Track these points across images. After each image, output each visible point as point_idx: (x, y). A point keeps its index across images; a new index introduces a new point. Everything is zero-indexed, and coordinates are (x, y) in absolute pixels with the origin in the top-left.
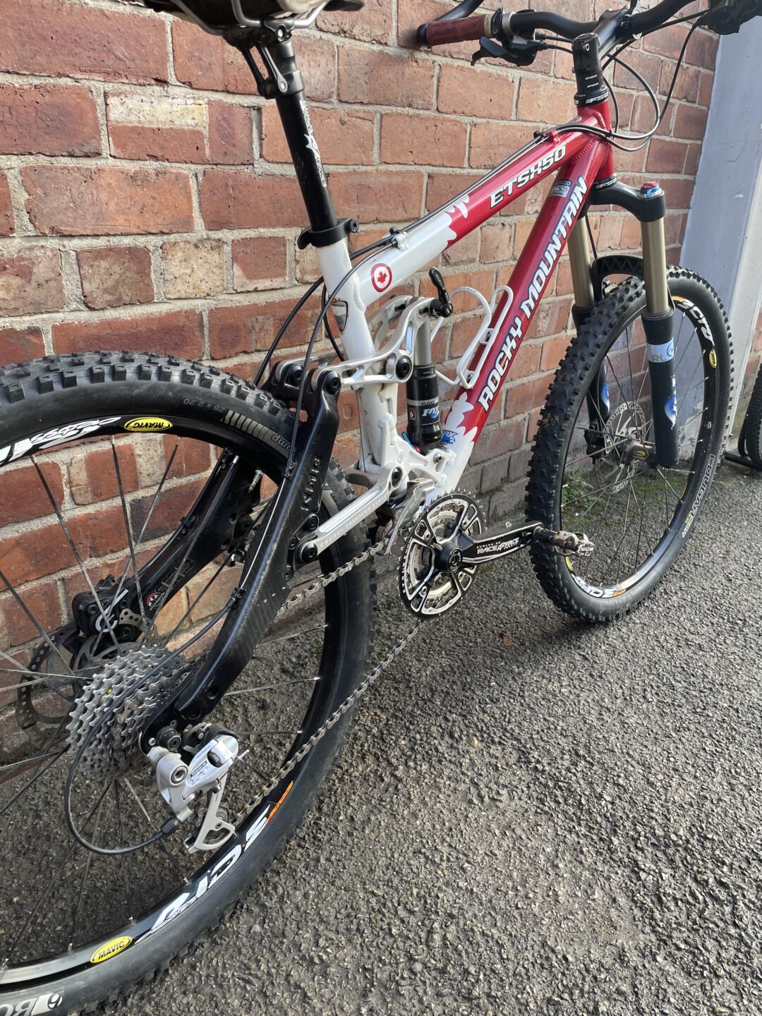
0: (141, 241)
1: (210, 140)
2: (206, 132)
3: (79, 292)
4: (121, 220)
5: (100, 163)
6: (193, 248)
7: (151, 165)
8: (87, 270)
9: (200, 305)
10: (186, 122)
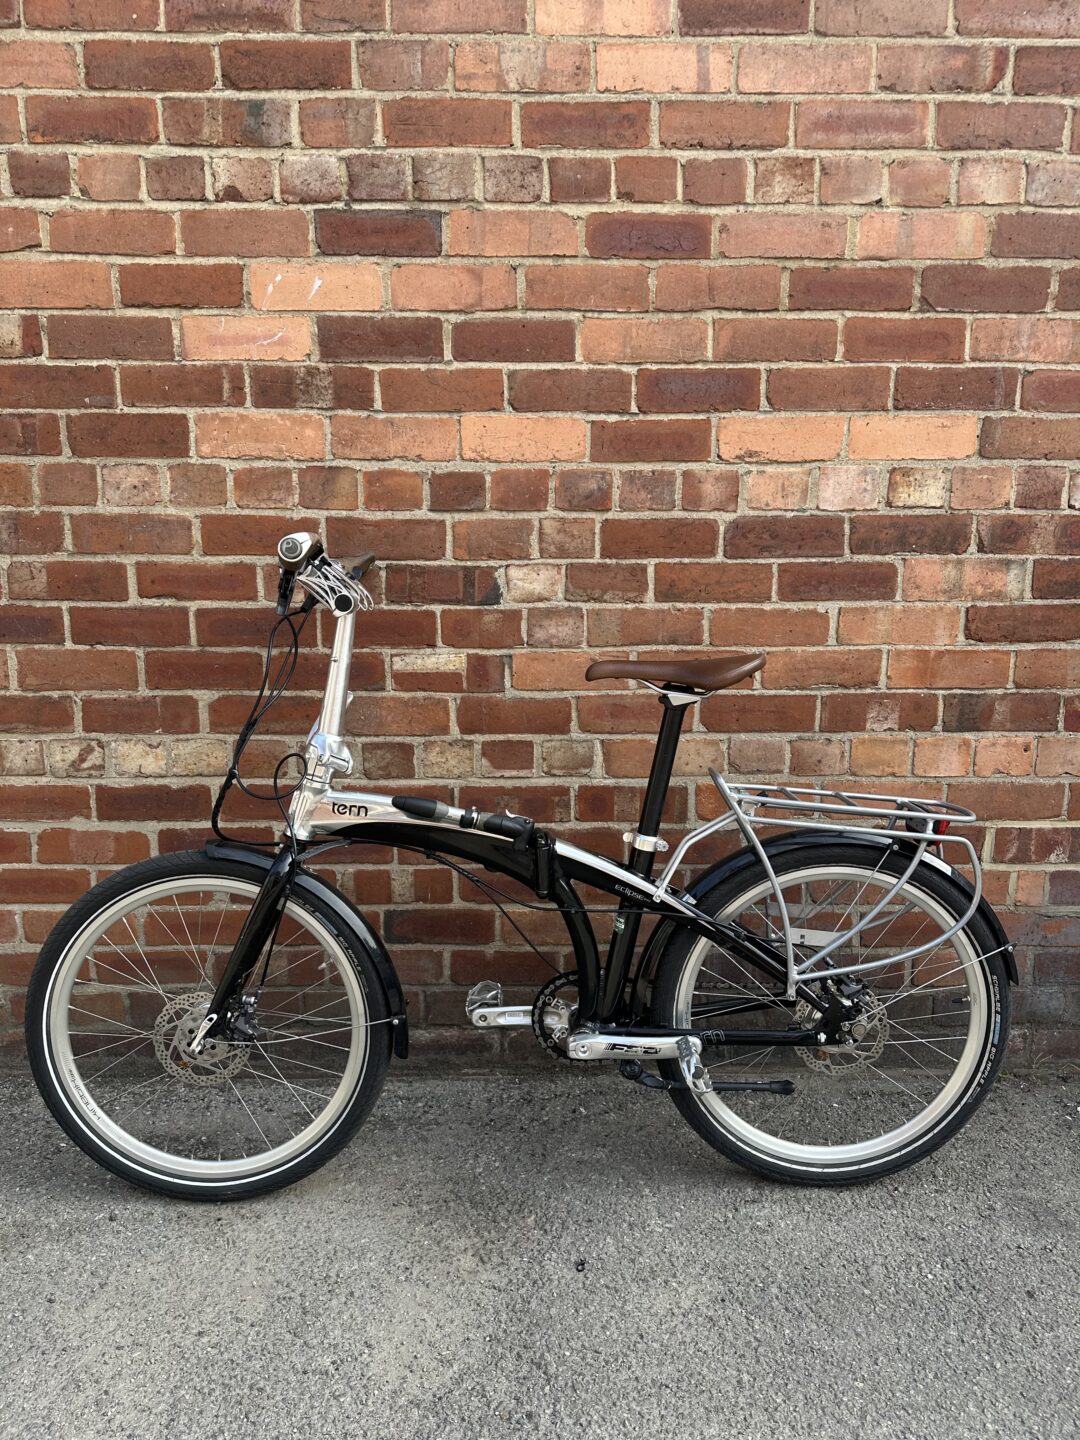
0: (408, 740)
1: (467, 678)
2: (464, 673)
3: (361, 768)
4: (395, 726)
5: (384, 694)
6: (447, 746)
7: (420, 694)
8: (368, 755)
9: (451, 783)
10: (451, 667)
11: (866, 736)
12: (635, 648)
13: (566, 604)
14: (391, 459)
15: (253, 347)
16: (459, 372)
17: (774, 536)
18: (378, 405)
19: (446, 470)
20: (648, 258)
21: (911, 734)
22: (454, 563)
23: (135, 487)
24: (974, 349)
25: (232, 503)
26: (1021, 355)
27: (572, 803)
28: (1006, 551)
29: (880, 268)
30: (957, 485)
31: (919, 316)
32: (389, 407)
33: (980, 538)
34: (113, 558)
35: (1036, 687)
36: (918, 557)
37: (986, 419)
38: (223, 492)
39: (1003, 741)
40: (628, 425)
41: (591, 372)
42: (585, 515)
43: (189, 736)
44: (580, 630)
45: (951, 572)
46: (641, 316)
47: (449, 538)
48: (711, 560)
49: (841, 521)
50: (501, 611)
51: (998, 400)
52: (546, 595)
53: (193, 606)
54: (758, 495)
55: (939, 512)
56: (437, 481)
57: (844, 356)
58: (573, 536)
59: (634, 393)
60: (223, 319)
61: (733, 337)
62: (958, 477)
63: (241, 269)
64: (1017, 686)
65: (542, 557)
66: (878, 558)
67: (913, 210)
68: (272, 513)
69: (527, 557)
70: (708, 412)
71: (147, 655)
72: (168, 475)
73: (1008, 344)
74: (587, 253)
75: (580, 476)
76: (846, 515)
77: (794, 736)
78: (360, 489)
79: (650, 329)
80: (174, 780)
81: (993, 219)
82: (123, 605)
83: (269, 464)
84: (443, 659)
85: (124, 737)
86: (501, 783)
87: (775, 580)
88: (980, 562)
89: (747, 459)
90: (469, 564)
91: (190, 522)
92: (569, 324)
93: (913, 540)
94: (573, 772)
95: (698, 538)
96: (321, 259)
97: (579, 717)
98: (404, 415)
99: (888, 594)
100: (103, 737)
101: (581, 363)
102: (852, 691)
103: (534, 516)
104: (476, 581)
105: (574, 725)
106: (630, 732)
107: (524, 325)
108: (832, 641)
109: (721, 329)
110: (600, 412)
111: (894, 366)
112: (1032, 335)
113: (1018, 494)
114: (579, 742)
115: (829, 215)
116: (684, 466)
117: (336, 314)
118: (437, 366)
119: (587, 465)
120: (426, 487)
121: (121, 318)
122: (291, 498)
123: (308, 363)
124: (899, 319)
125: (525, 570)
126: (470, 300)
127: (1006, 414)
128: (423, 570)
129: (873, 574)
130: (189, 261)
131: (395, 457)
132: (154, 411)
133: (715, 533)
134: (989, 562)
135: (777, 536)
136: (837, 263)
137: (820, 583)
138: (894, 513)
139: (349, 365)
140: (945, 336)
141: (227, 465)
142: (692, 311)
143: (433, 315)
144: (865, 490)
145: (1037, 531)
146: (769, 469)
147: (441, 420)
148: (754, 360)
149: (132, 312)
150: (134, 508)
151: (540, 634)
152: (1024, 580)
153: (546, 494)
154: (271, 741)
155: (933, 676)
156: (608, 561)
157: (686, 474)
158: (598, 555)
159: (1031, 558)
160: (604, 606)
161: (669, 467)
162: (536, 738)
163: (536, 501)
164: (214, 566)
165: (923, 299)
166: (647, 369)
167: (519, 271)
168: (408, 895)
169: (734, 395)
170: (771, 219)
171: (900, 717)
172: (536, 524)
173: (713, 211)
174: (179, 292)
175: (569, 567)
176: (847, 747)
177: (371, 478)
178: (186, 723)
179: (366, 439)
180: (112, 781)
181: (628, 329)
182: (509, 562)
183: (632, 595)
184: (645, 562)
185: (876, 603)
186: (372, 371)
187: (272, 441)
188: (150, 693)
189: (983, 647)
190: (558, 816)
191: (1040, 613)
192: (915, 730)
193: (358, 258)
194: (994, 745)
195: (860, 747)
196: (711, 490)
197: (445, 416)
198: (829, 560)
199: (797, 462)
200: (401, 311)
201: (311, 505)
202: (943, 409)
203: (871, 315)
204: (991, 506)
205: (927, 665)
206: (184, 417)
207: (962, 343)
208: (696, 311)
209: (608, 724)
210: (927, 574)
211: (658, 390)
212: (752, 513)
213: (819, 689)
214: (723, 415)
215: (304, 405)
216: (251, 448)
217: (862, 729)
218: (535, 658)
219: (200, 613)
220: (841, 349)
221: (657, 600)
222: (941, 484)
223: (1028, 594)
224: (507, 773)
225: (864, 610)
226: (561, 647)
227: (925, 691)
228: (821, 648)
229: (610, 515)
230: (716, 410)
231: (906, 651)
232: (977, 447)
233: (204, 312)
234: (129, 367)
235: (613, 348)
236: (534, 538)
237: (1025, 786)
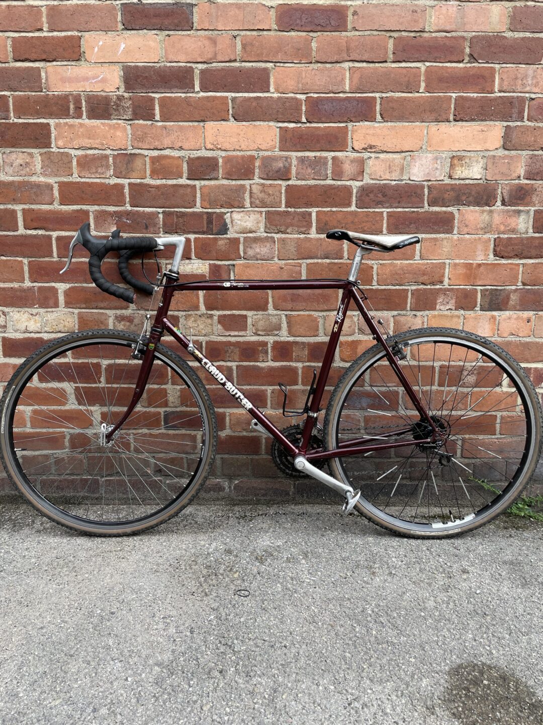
11: (436, 313)
12: (305, 261)
13: (266, 235)
14: (165, 149)
15: (87, 83)
16: (204, 98)
17: (384, 195)
18: (158, 117)
19: (196, 156)
20: (312, 31)
21: (462, 312)
22: (201, 210)
23: (21, 165)
24: (500, 85)
25: (75, 175)
26: (528, 89)
27: (269, 351)
28: (518, 205)
29: (446, 37)
30: (490, 166)
31: (469, 65)
32: (164, 119)
33: (503, 197)
34: (9, 206)
35: (535, 285)
36: (467, 208)
37: (507, 127)
38: (71, 168)
39: (515, 316)
40: (300, 129)
41: (279, 98)
42: (276, 182)
43: (54, 309)
44: (273, 250)
45: (485, 217)
46: (307, 65)
47: (198, 195)
48: (349, 209)
49: (423, 187)
50: (228, 239)
51: (514, 116)
52: (254, 229)
53: (55, 234)
54: (376, 171)
55: (479, 182)
56: (191, 162)
57: (425, 89)
58: (269, 194)
59: (304, 111)
60: (69, 67)
61: (361, 78)
62: (491, 161)
63: (80, 38)
64: (524, 284)
65: (252, 207)
66: (444, 209)
67: (464, 3)
68: (98, 180)
69: (243, 207)
70: (347, 122)
71: (29, 262)
72: (40, 158)
73: (520, 82)
74: (277, 28)
75: (273, 159)
76: (425, 183)
77: (395, 313)
78: (148, 166)
79: (313, 73)
80: (46, 335)
81: (510, 9)
82: (16, 233)
83: (96, 152)
84: (196, 266)
85: (17, 309)
86: (229, 339)
87: (385, 221)
88: (503, 211)
89: (369, 150)
90: (210, 210)
91: (52, 185)
92: (266, 70)
93: (464, 198)
94: (269, 333)
95: (339, 196)
96: (125, 32)
97: (273, 302)
98: (172, 123)
99: (450, 231)
100: (6, 309)
101: (273, 93)
102: (429, 287)
103: (247, 183)
104: (214, 221)
105: (270, 306)
106: (302, 310)
107: (240, 70)
108: (417, 257)
109: (354, 73)
110: (284, 122)
111: (454, 95)
112: (534, 77)
113: (525, 171)
114: (273, 315)
115: (416, 5)
116: (332, 154)
117: (133, 64)
118: (191, 95)
119: (277, 153)
120: (185, 166)
121: (13, 68)
122: (108, 172)
123: (118, 93)
124: (457, 67)
125: (242, 214)
126: (210, 56)
127: (519, 123)
128: (183, 215)
129: (441, 218)
130: (51, 34)
131: (167, 148)
132: (31, 121)
133: (351, 193)
134: (508, 211)
135: (386, 195)
136: (421, 34)
137: (411, 223)
138: (453, 182)
139: (141, 94)
140: (483, 77)
141: (73, 152)
142: (337, 62)
143: (189, 65)
144: (437, 169)
145: (536, 193)
146: (382, 156)
147: (193, 126)
148: (373, 92)
149: (19, 64)
150: (21, 178)
151: (250, 252)
152: (528, 222)
153: (254, 169)
154: (98, 313)
155: (475, 278)
156: (289, 209)
157: (334, 158)
158: (283, 206)
159: (533, 209)
160: (287, 236)
161: (324, 154)
162: (249, 314)
163: (247, 173)
164: (66, 211)
165: (471, 55)
166: (311, 97)
167: (238, 38)
168: (177, 402)
169: (362, 112)
170: (382, 7)
171: (456, 302)
172: (248, 187)
173: (349, 3)
174: (45, 52)
175: (268, 213)
176: (426, 320)
177: (154, 160)
178: (51, 302)
179: (150, 137)
180: (11, 335)
181: (300, 73)
182: (233, 210)
183: (303, 229)
184: (310, 210)
185: (442, 236)
186: (154, 97)
187: (98, 138)
188: (32, 285)
189: (504, 261)
190: (261, 359)
191: (537, 241)
192: (464, 310)
193: (145, 31)
194: (509, 318)
195: (433, 319)
196: (349, 169)
197: (196, 124)
198: (415, 210)
199: (397, 152)
200: (170, 62)
201: (120, 176)
202: (482, 120)
203: (441, 65)
204: (510, 178)
205: (471, 271)
206: (48, 124)
207: (494, 81)
208: (339, 62)
209: (290, 306)
210: (472, 218)
211: (317, 110)
212: (372, 182)
213: (410, 285)
214: (355, 124)
215: (116, 117)
216: (86, 142)
217: (434, 309)
218: (247, 266)
219: (59, 239)
220: (423, 85)
221: (318, 233)
222: (481, 165)
223: (531, 230)
224: (233, 333)
225: (436, 239)
226: (263, 260)
227: (470, 287)
228: (411, 262)
229: (290, 182)
230: (351, 121)
231: (460, 263)
232: (502, 143)
233: (59, 63)
234: (17, 96)
235: (291, 84)
236: (247, 196)
237: (528, 343)
